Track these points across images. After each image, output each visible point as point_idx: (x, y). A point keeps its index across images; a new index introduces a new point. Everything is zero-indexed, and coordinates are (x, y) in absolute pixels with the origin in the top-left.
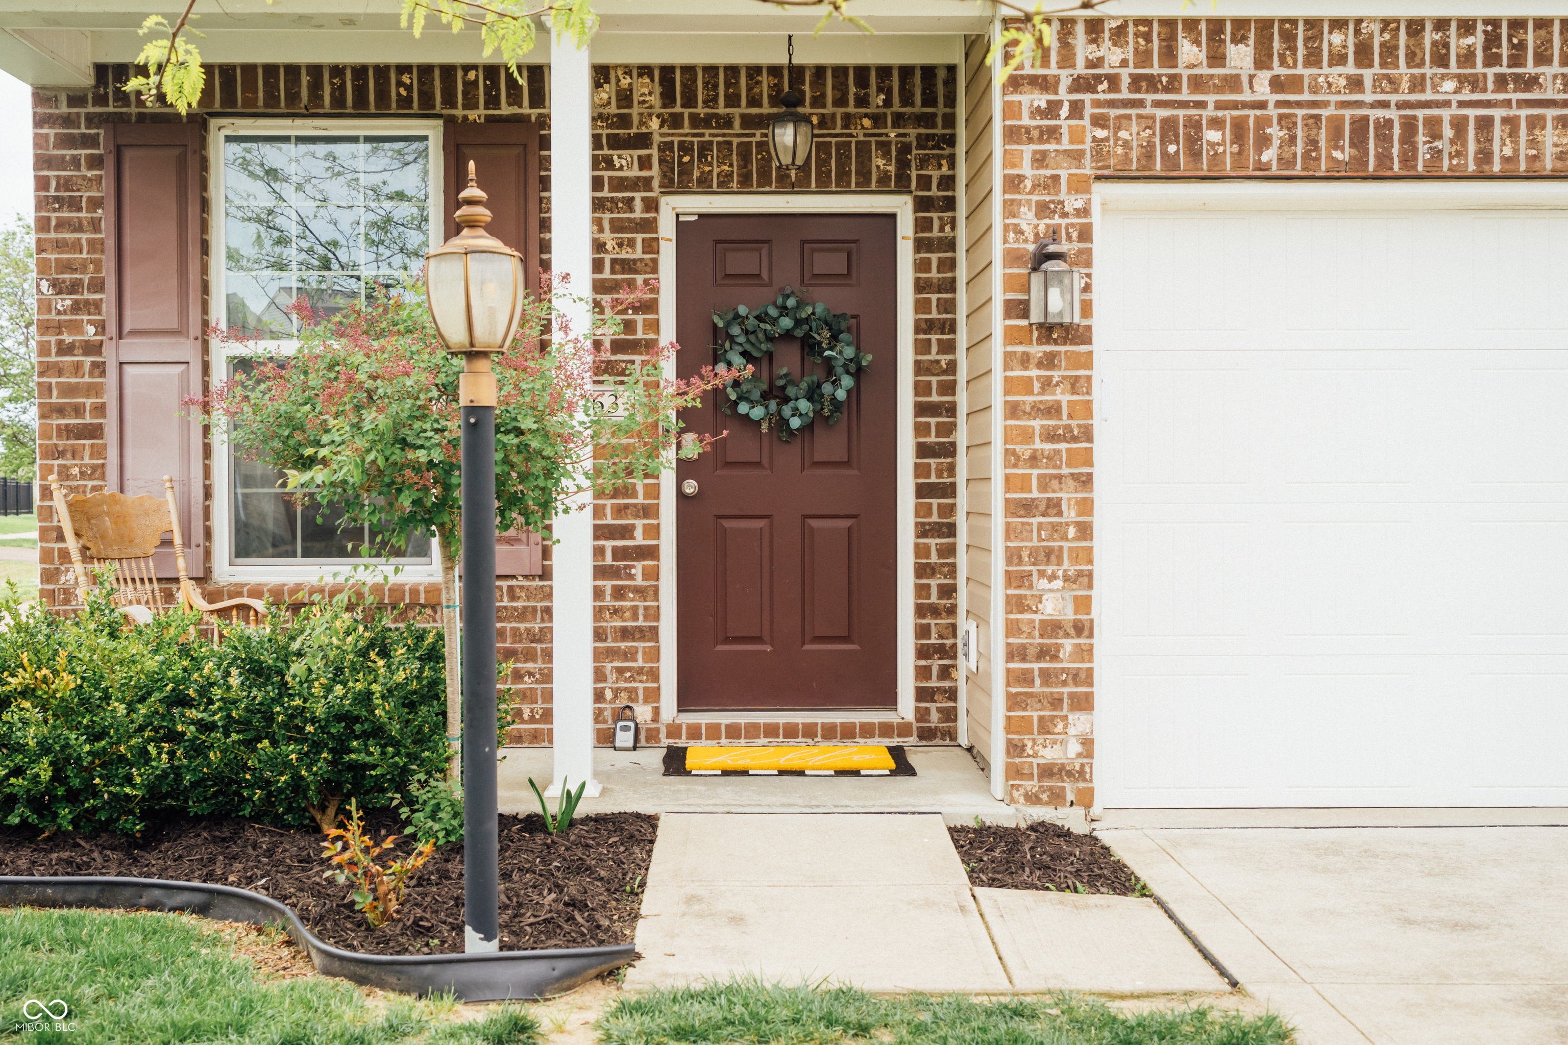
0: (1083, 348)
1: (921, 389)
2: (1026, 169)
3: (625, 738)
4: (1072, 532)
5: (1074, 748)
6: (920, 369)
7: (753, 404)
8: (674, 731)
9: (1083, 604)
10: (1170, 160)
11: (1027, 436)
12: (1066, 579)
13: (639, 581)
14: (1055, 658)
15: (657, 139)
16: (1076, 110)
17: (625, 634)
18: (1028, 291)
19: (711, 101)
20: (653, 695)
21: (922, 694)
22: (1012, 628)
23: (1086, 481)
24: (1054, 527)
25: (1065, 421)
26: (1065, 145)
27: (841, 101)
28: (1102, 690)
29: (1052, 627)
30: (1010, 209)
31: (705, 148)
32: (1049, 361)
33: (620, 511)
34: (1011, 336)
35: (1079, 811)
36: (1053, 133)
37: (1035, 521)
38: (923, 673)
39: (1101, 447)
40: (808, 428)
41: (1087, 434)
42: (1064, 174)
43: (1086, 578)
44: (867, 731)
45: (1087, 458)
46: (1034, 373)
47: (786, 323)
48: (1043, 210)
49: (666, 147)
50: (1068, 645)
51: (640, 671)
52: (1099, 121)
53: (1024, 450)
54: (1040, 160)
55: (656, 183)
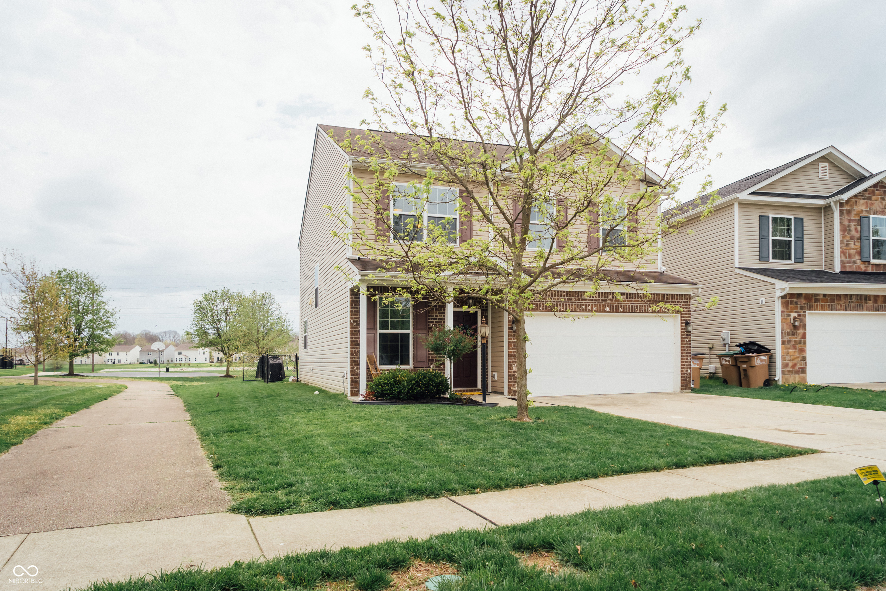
14: (515, 376)
22: (509, 372)
24: (515, 358)
32: (514, 336)
34: (509, 332)
46: (512, 337)
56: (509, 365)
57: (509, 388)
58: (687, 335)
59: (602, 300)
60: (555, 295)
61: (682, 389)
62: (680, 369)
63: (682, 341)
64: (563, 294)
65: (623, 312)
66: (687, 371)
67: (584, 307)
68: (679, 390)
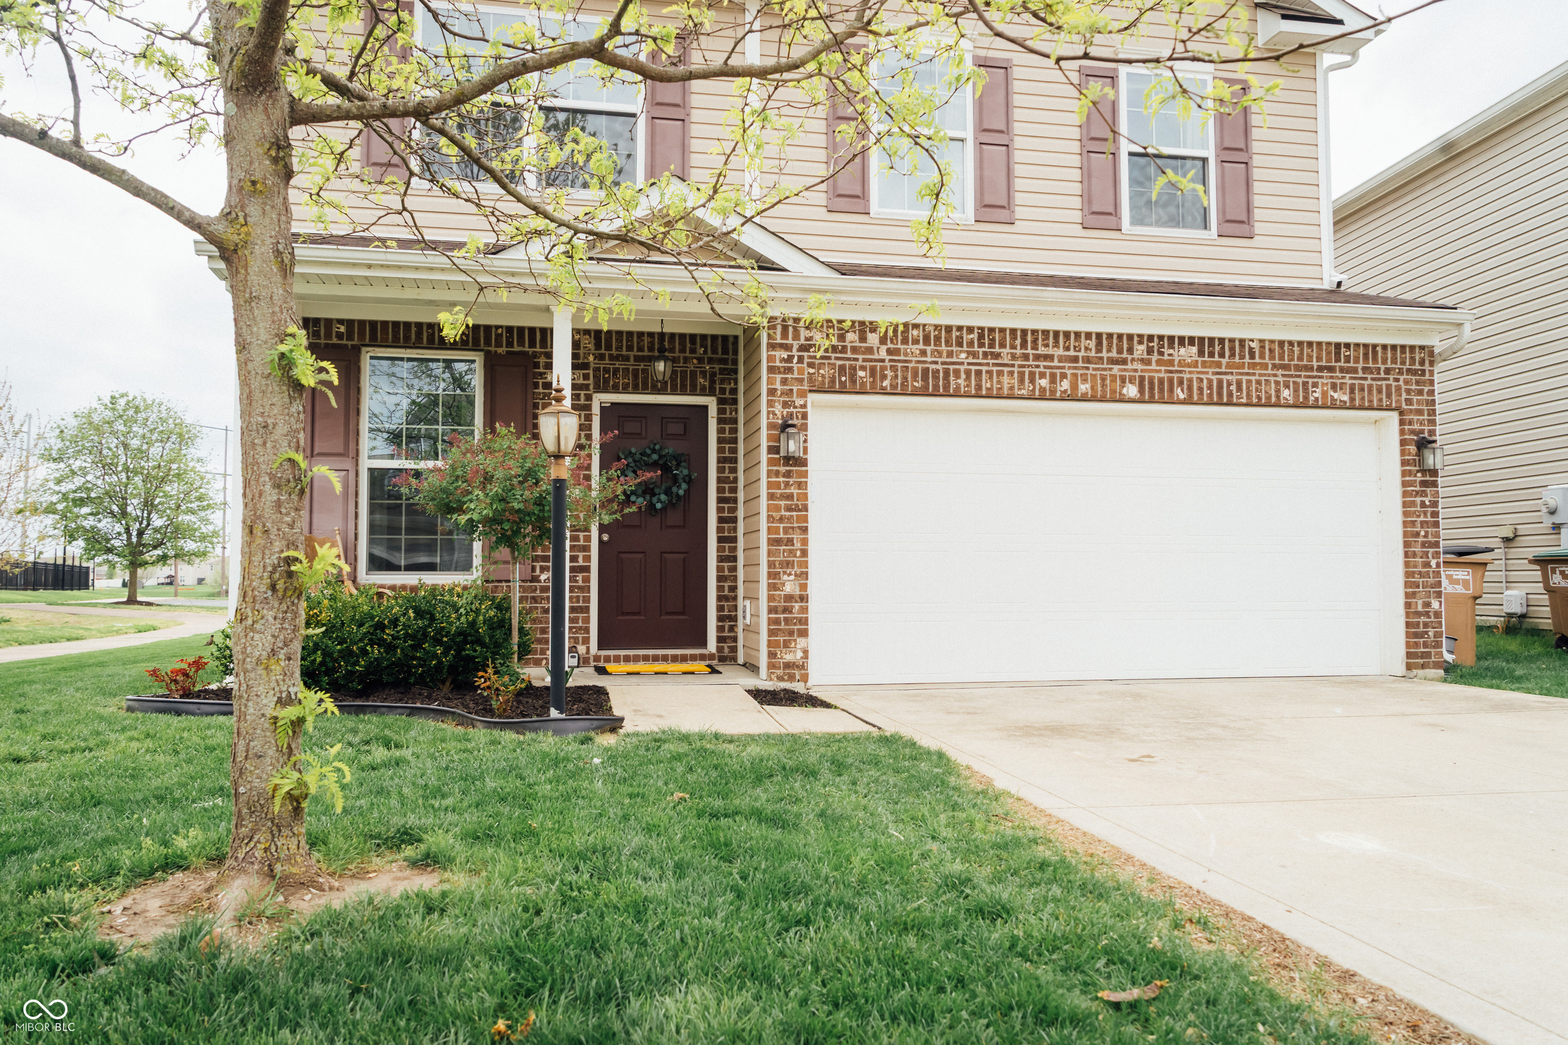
0: (804, 468)
1: (720, 490)
2: (778, 386)
3: (574, 661)
4: (798, 553)
5: (800, 654)
6: (719, 480)
8: (597, 658)
9: (804, 587)
10: (843, 384)
11: (778, 508)
12: (796, 575)
13: (580, 583)
14: (791, 612)
15: (592, 365)
16: (801, 360)
18: (779, 441)
19: (619, 348)
20: (586, 641)
21: (720, 639)
22: (771, 598)
23: (805, 530)
24: (791, 551)
25: (795, 502)
26: (796, 375)
27: (683, 350)
28: (812, 627)
29: (789, 598)
30: (770, 404)
31: (616, 371)
32: (788, 474)
34: (771, 462)
35: (802, 684)
36: (790, 370)
37: (782, 548)
38: (720, 629)
39: (812, 514)
40: (664, 509)
41: (805, 508)
42: (795, 389)
43: (805, 575)
44: (694, 658)
45: (806, 519)
46: (781, 479)
47: (655, 457)
48: (785, 405)
49: (596, 370)
50: (797, 606)
51: (580, 628)
52: (810, 365)
53: (776, 515)
54: (784, 382)
55: (591, 387)
56: (770, 575)
57: (771, 655)
58: (1424, 484)
59: (1112, 361)
60: (938, 339)
61: (1409, 667)
62: (1401, 600)
63: (1405, 504)
64: (966, 337)
65: (1188, 401)
66: (1427, 605)
67: (1044, 382)
68: (1401, 669)
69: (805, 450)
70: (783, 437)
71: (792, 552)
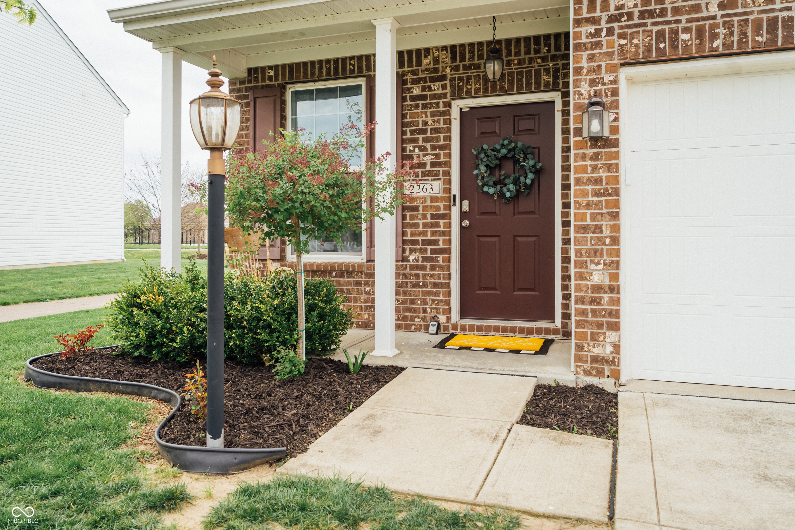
0: (614, 150)
1: (565, 178)
2: (584, 63)
3: (433, 329)
4: (608, 241)
5: (609, 349)
6: (564, 169)
7: (490, 187)
8: (455, 327)
9: (615, 277)
10: (661, 52)
11: (585, 194)
12: (605, 264)
13: (441, 263)
14: (599, 303)
15: (449, 76)
16: (610, 32)
17: (435, 285)
18: (582, 123)
19: (471, 58)
20: (447, 311)
21: (562, 316)
22: (578, 288)
23: (616, 216)
24: (599, 239)
25: (604, 186)
26: (604, 49)
27: (528, 52)
28: (624, 320)
29: (598, 288)
30: (577, 84)
31: (469, 78)
32: (596, 157)
33: (433, 233)
34: (577, 146)
35: (612, 380)
36: (598, 45)
37: (589, 236)
38: (563, 306)
39: (624, 199)
40: (513, 197)
41: (617, 192)
42: (603, 64)
43: (616, 264)
44: (539, 331)
45: (617, 204)
46: (588, 163)
47: (504, 151)
48: (593, 83)
49: (453, 80)
50: (606, 297)
51: (441, 301)
52: (622, 36)
53: (583, 201)
54: (591, 58)
55: (448, 95)
56: (576, 264)
57: (578, 347)
69: (615, 130)
70: (586, 117)
71: (601, 240)
